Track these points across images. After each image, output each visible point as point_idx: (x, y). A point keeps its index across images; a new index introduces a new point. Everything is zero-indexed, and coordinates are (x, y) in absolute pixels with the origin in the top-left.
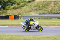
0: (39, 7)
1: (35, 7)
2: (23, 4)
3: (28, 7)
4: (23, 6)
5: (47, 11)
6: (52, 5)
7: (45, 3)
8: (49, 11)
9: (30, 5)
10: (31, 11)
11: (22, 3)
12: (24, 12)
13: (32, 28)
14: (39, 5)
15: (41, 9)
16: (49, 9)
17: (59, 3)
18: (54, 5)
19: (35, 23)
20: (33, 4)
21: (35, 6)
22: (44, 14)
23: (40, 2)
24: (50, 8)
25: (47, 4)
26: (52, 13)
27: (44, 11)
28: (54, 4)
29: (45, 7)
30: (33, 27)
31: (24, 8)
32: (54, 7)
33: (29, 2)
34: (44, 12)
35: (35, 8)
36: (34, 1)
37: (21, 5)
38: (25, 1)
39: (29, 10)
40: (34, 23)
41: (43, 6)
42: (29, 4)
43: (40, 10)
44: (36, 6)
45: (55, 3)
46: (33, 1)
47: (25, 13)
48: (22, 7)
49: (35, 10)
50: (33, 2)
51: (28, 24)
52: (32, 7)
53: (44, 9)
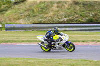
0: (33, 11)
1: (26, 11)
2: (5, 6)
3: (14, 11)
4: (6, 10)
5: (46, 18)
6: (55, 7)
7: (43, 5)
8: (50, 18)
9: (18, 9)
10: (19, 19)
11: (4, 4)
12: (7, 20)
13: (57, 45)
14: (33, 8)
15: (35, 14)
16: (49, 15)
17: (65, 5)
18: (57, 9)
19: (63, 37)
20: (22, 6)
21: (26, 9)
22: (40, 23)
23: (35, 3)
24: (51, 13)
25: (46, 7)
26: (53, 21)
27: (42, 18)
28: (58, 7)
29: (42, 11)
30: (59, 44)
31: (7, 13)
32: (58, 11)
33: (16, 3)
34: (41, 20)
35: (27, 13)
36: (25, 2)
37: (2, 7)
38: (10, 2)
39: (15, 17)
40: (61, 36)
41: (40, 10)
42: (16, 6)
43: (34, 16)
44: (28, 10)
45: (60, 5)
46: (22, 1)
47: (8, 22)
48: (4, 12)
49: (26, 16)
50: (22, 4)
51: (51, 39)
52: (21, 11)
53: (41, 15)
